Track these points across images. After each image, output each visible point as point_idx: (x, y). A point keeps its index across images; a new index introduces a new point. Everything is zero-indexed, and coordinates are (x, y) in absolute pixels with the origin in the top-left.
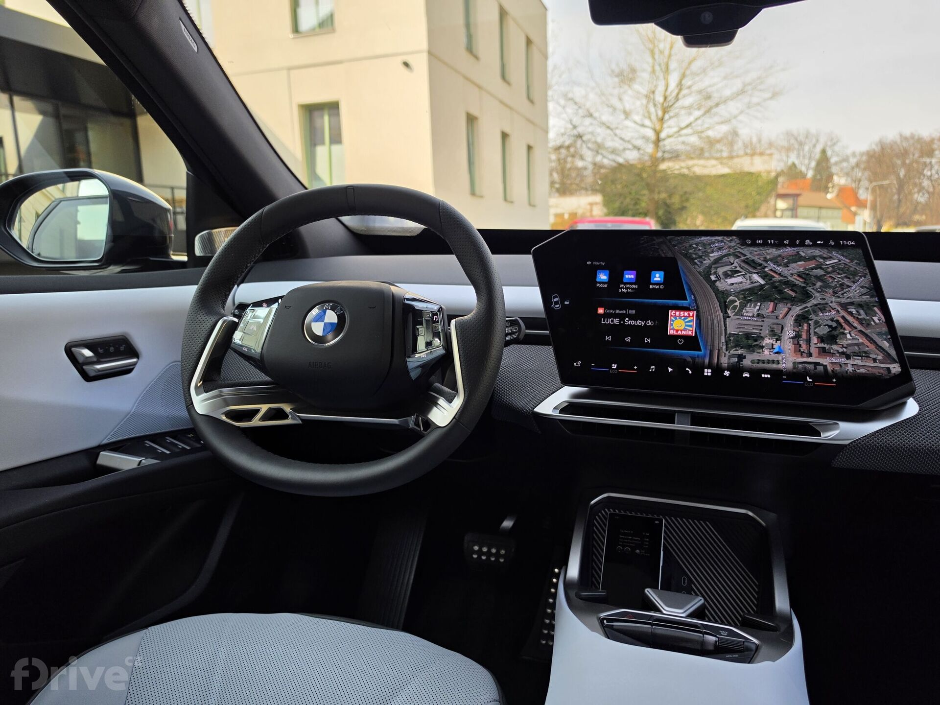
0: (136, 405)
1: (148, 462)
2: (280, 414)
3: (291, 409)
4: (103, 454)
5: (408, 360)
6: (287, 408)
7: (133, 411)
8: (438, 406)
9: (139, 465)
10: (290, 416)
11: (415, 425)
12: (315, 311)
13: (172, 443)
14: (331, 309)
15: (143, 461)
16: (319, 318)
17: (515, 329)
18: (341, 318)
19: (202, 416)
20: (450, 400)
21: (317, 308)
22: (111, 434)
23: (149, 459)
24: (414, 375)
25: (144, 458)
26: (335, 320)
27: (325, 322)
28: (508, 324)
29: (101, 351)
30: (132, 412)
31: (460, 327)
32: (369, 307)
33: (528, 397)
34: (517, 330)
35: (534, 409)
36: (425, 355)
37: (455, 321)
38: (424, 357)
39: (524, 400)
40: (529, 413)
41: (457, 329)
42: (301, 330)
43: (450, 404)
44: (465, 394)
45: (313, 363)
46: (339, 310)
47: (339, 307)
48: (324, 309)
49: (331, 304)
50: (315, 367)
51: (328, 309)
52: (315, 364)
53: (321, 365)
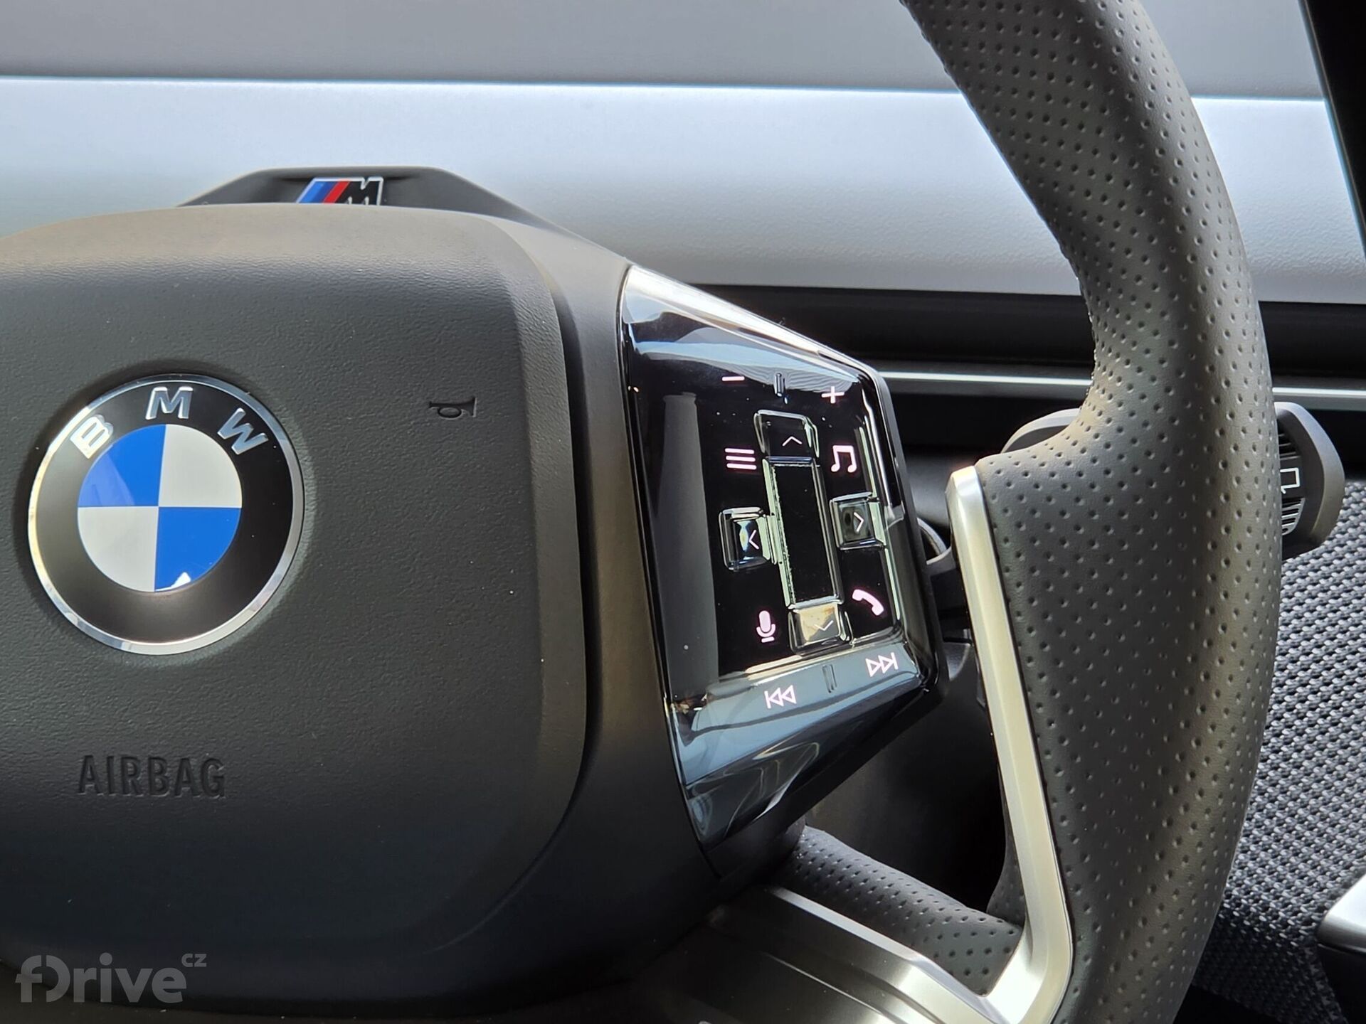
12: (89, 432)
14: (192, 422)
17: (1289, 478)
18: (263, 474)
20: (975, 974)
21: (100, 412)
26: (227, 491)
27: (161, 505)
31: (1019, 525)
32: (431, 405)
33: (1277, 830)
34: (1298, 485)
35: (1328, 909)
36: (791, 689)
37: (982, 484)
38: (781, 703)
39: (1253, 848)
40: (1295, 933)
41: (1000, 538)
42: (12, 553)
43: (980, 998)
44: (1079, 944)
45: (110, 758)
46: (247, 428)
47: (240, 410)
48: (148, 417)
49: (190, 389)
50: (124, 784)
51: (173, 418)
52: (123, 767)
53: (162, 771)
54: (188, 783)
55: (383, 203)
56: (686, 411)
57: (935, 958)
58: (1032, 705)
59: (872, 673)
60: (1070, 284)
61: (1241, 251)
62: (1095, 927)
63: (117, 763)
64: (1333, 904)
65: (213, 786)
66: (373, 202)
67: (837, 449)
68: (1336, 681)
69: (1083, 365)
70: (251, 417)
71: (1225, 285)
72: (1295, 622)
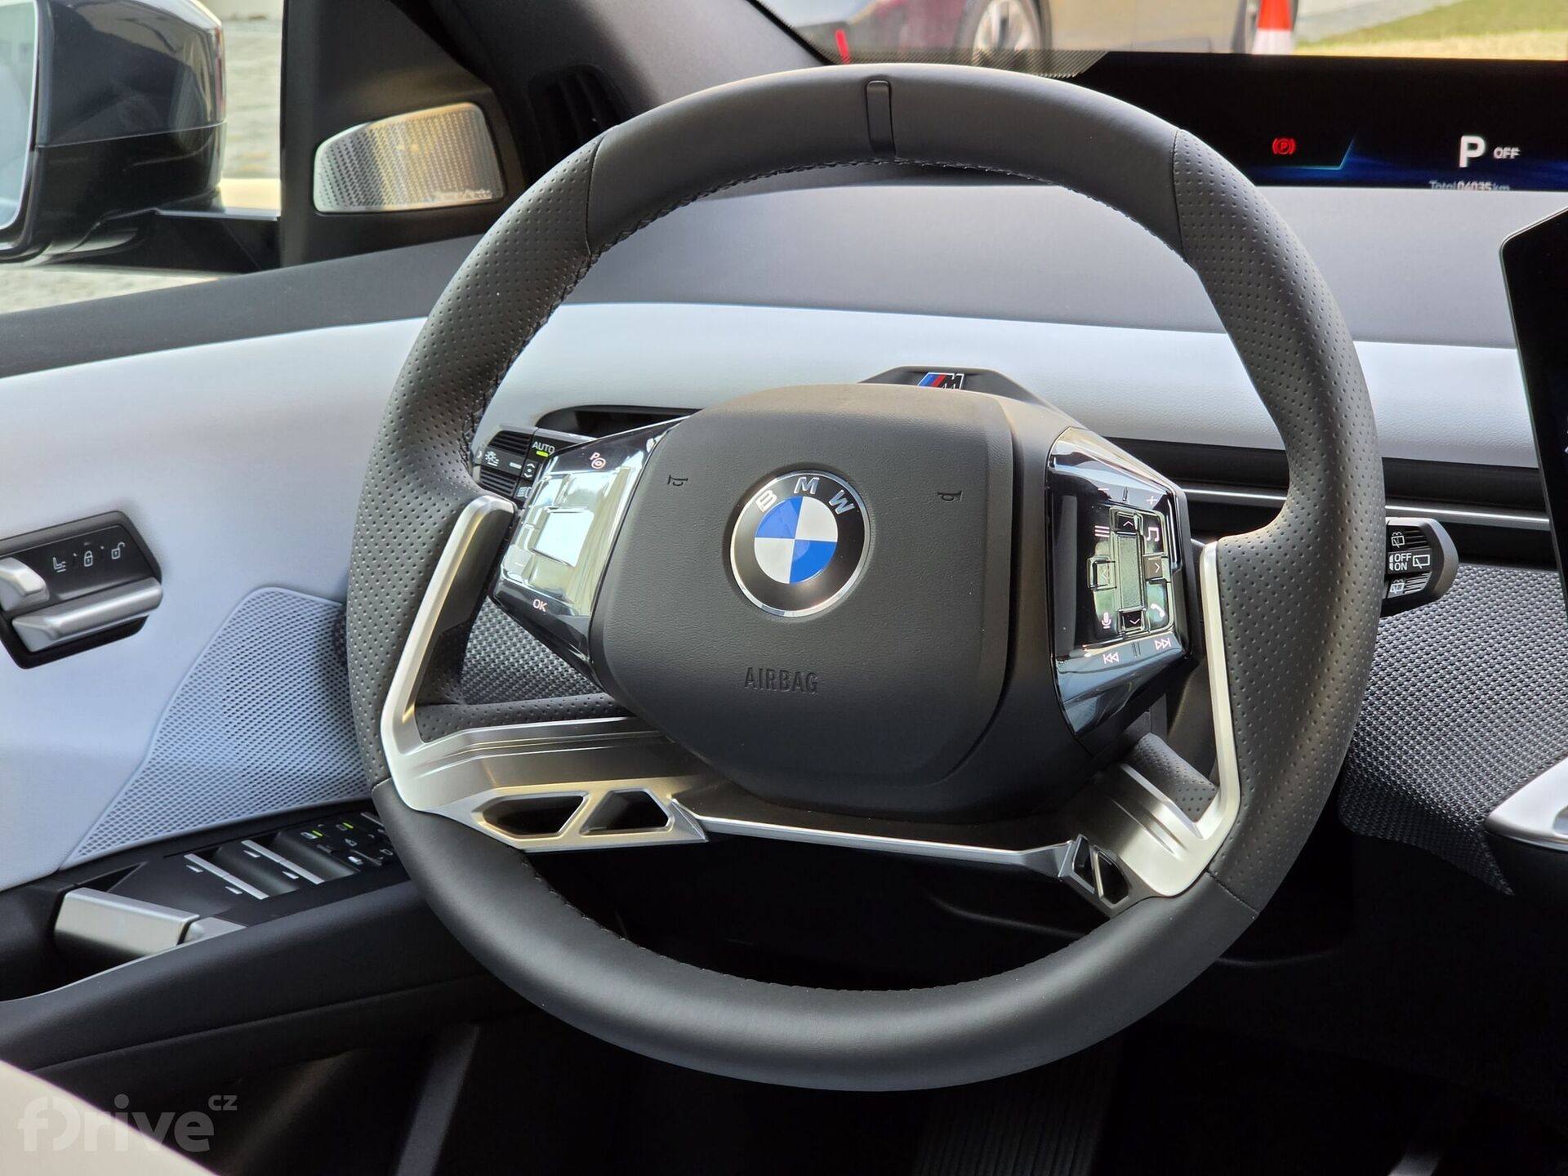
0: (157, 736)
1: (211, 929)
2: (642, 812)
3: (674, 796)
4: (70, 898)
5: (1061, 666)
6: (662, 792)
7: (150, 756)
8: (1155, 828)
9: (182, 940)
10: (671, 820)
11: (1077, 870)
12: (765, 499)
13: (263, 862)
14: (817, 496)
15: (194, 926)
16: (781, 522)
17: (1423, 560)
18: (850, 525)
19: (419, 816)
20: (1193, 811)
21: (771, 488)
22: (90, 834)
23: (211, 920)
24: (1078, 715)
25: (197, 916)
26: (830, 533)
27: (796, 538)
28: (1397, 540)
29: (59, 567)
30: (147, 760)
31: (1231, 573)
32: (939, 494)
33: (1472, 766)
34: (1429, 564)
35: (1490, 811)
36: (1116, 654)
37: (1217, 551)
38: (1111, 661)
39: (1458, 775)
40: (1472, 824)
41: (1222, 579)
42: (721, 561)
43: (1193, 823)
44: (1243, 797)
45: (761, 670)
46: (845, 501)
47: (842, 491)
48: (795, 492)
49: (818, 479)
50: (768, 684)
51: (807, 494)
52: (767, 675)
53: (786, 678)
54: (799, 685)
55: (963, 388)
56: (1071, 504)
57: (1176, 801)
58: (1229, 669)
59: (1158, 648)
60: (1279, 444)
61: (1374, 434)
62: (1251, 789)
63: (764, 673)
64: (1494, 809)
65: (812, 687)
66: (957, 387)
67: (1150, 529)
68: (1519, 684)
69: (1282, 487)
70: (847, 495)
71: (1354, 450)
72: (1502, 650)
